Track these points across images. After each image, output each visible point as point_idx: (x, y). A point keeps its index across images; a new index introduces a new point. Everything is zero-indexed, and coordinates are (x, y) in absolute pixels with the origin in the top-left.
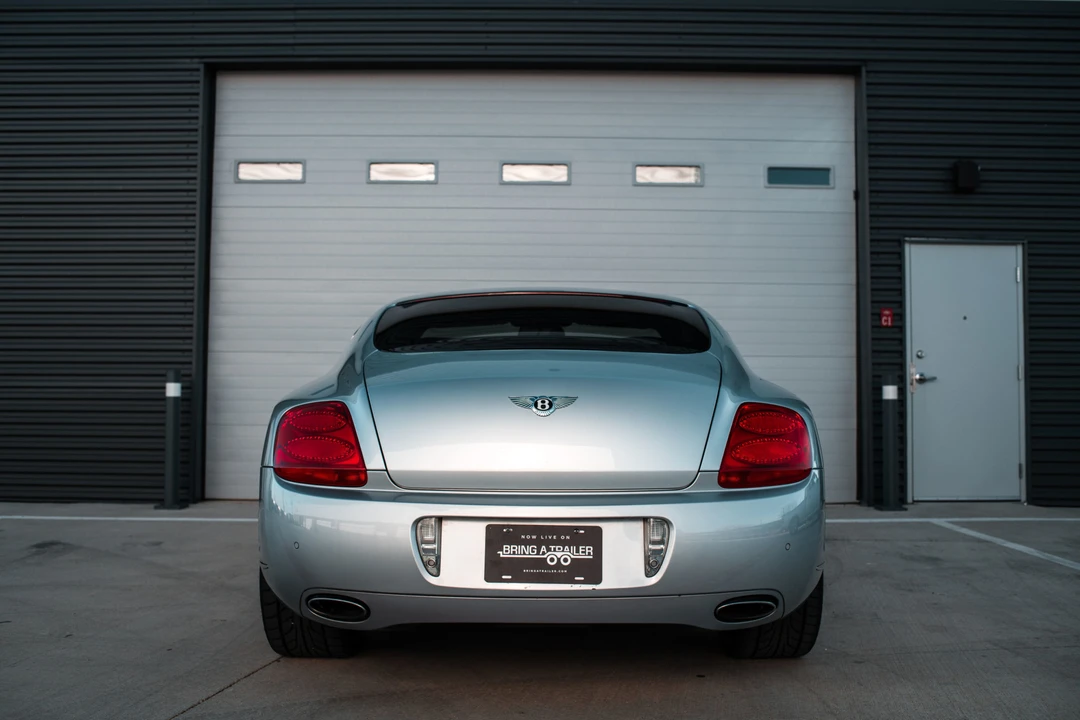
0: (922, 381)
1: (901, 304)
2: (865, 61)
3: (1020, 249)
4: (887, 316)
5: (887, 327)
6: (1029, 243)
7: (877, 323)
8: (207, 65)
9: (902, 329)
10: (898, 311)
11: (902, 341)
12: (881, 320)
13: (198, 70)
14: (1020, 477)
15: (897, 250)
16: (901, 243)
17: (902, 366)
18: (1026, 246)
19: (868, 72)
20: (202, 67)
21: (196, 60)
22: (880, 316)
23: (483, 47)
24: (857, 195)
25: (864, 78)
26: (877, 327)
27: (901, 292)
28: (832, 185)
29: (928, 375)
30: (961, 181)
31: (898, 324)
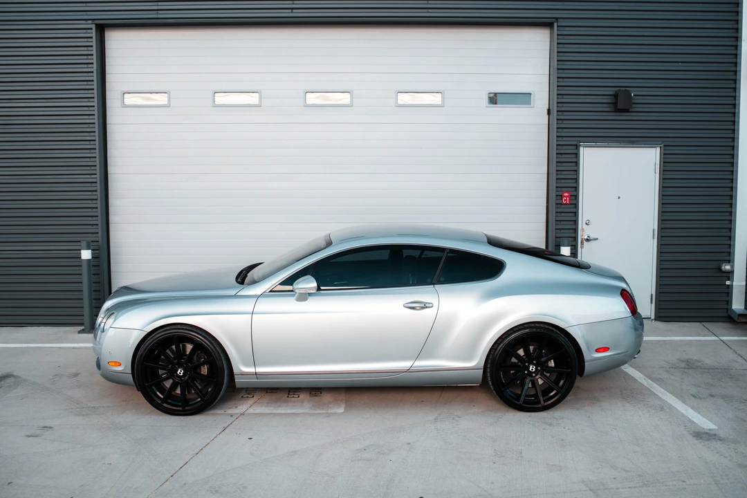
0: (588, 240)
1: (576, 189)
2: (557, 18)
3: (658, 149)
4: (566, 197)
5: (566, 204)
6: (665, 146)
7: (560, 202)
8: (97, 25)
9: (576, 205)
10: (574, 193)
11: (576, 214)
12: (562, 199)
13: (91, 29)
14: (651, 303)
15: (575, 151)
16: (577, 147)
17: (576, 230)
18: (662, 149)
19: (558, 26)
20: (93, 26)
21: (90, 22)
22: (562, 196)
23: (290, 11)
24: (549, 112)
25: (556, 32)
26: (559, 204)
27: (577, 180)
28: (532, 105)
29: (592, 236)
30: (620, 104)
31: (574, 202)
